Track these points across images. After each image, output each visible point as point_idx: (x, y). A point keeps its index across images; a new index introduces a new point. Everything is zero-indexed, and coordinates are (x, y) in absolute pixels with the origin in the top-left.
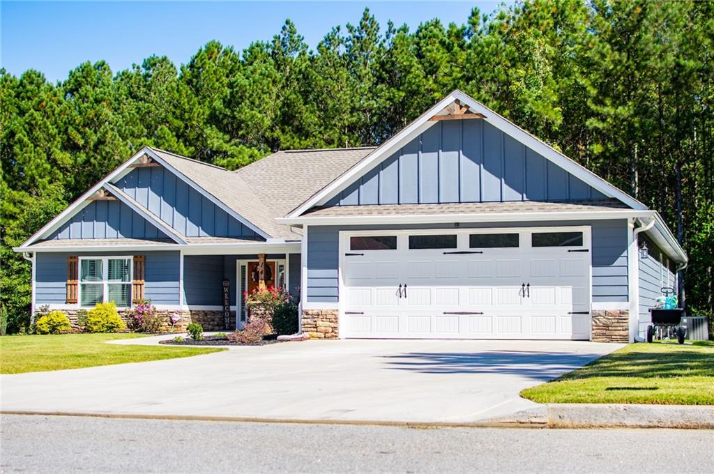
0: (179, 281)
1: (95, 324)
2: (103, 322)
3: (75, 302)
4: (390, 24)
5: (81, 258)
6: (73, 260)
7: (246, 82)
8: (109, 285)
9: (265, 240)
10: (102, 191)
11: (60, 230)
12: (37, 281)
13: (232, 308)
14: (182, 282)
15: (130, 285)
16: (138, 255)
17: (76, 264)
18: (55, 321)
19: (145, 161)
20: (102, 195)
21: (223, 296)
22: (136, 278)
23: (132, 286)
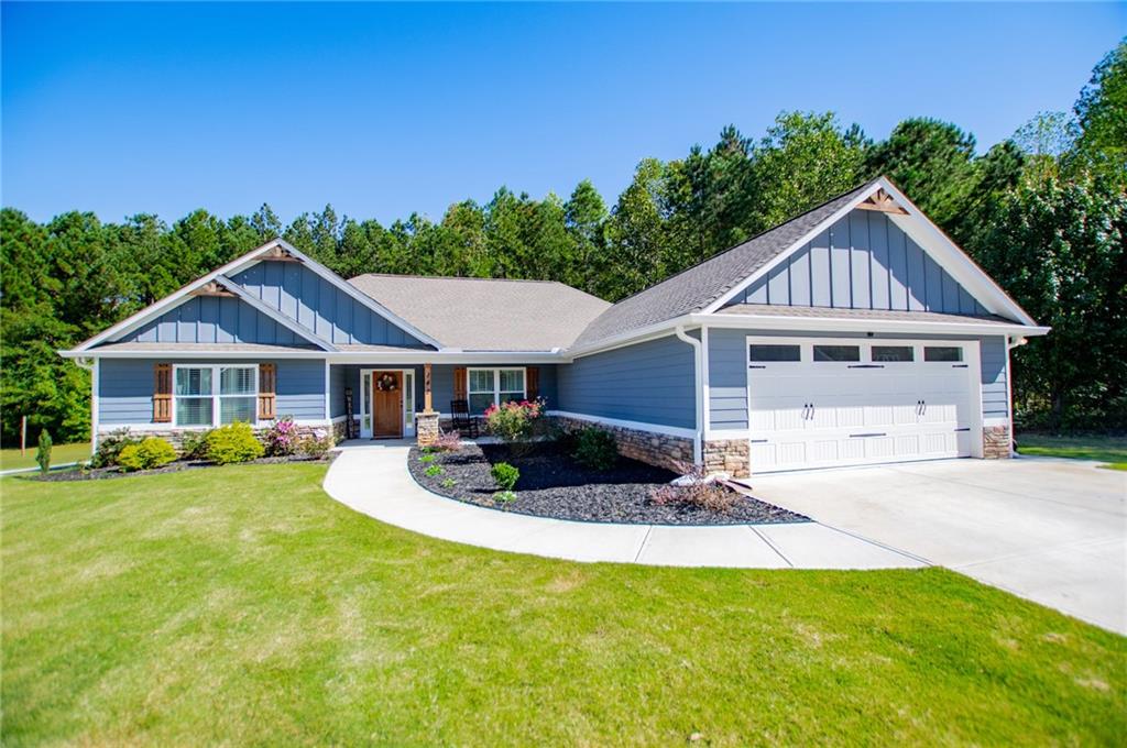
0: (324, 393)
1: (223, 453)
2: (235, 450)
3: (168, 421)
4: (345, 217)
5: (175, 367)
6: (164, 369)
7: (236, 240)
8: (221, 399)
9: (436, 350)
10: (214, 285)
11: (141, 330)
12: (101, 395)
13: (356, 417)
14: (328, 395)
15: (255, 398)
16: (266, 364)
17: (168, 373)
18: (152, 451)
19: (278, 254)
20: (213, 290)
21: (347, 405)
22: (263, 390)
23: (258, 400)
